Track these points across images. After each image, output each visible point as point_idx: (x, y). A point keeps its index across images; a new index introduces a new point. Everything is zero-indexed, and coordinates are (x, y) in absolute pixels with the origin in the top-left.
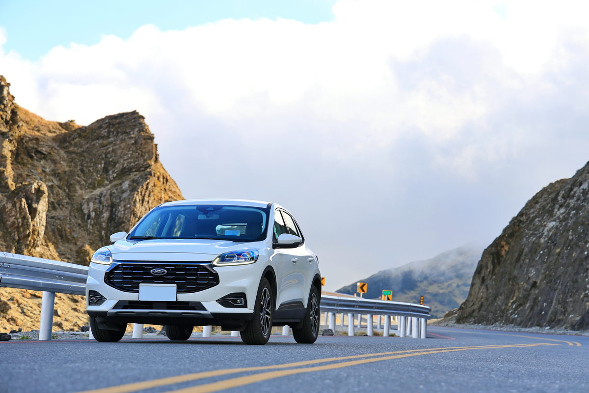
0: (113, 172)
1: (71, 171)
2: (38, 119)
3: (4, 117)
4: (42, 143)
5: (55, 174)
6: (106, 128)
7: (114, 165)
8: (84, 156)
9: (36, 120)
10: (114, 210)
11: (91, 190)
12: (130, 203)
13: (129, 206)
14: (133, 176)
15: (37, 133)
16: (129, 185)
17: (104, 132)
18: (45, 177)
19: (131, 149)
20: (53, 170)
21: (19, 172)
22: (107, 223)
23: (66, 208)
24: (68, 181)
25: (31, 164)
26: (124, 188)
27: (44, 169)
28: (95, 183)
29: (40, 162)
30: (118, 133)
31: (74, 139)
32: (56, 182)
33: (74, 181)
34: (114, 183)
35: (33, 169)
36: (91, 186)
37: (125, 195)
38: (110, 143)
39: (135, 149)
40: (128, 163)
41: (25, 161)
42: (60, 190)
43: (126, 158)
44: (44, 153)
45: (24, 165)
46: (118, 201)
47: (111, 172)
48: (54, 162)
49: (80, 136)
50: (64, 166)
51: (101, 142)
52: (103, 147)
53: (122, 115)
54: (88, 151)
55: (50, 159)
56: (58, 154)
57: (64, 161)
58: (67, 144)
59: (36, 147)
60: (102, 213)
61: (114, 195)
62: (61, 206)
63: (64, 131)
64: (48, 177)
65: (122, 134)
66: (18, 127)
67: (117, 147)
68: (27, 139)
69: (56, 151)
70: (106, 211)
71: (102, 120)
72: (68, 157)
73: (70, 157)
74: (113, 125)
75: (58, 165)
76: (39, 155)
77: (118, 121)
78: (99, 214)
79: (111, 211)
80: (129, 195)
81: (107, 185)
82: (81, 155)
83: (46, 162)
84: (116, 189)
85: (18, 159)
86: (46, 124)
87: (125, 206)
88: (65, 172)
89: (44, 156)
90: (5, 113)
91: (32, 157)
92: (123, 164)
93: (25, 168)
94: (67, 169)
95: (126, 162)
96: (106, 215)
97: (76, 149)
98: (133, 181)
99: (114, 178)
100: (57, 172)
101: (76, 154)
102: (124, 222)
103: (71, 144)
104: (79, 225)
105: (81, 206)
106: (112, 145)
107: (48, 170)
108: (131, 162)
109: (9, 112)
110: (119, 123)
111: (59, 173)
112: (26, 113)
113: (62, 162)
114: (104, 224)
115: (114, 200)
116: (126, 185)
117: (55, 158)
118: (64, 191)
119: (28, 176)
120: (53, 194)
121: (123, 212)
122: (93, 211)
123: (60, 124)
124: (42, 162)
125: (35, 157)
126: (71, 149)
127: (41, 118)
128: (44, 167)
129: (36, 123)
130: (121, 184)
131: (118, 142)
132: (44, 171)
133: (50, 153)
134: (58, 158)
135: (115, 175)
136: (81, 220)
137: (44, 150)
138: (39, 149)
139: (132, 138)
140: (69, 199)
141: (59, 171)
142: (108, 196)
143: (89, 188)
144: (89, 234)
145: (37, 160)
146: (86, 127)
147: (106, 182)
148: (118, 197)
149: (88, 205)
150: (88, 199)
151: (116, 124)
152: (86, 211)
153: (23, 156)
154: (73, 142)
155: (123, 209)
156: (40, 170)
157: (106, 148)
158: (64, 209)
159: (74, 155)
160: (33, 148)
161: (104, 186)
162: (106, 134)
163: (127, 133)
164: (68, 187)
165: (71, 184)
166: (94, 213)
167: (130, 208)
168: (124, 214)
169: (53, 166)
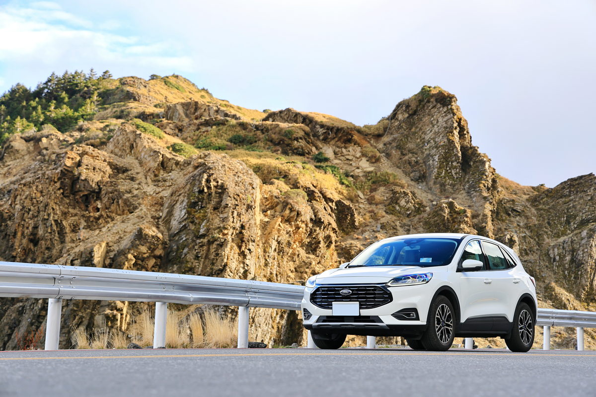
0: (574, 223)
1: (540, 224)
2: (516, 185)
3: (486, 185)
4: (517, 203)
5: (527, 227)
6: (568, 188)
7: (575, 218)
8: (550, 212)
9: (514, 186)
10: (575, 253)
11: (556, 239)
12: (587, 248)
13: (586, 250)
14: (590, 226)
15: (514, 196)
16: (587, 233)
17: (566, 192)
18: (520, 229)
19: (588, 204)
20: (526, 224)
21: (500, 227)
22: (570, 265)
23: (536, 253)
24: (537, 232)
25: (508, 220)
26: (583, 236)
27: (518, 224)
28: (559, 233)
29: (516, 218)
30: (577, 192)
31: (542, 198)
32: (528, 233)
33: (542, 232)
34: (575, 232)
35: (510, 224)
36: (556, 235)
37: (583, 242)
38: (571, 200)
39: (591, 204)
40: (586, 215)
41: (504, 218)
42: (531, 240)
43: (584, 212)
44: (519, 211)
45: (503, 221)
46: (578, 246)
47: (572, 224)
48: (527, 218)
49: (547, 196)
50: (534, 221)
51: (563, 200)
52: (565, 204)
53: (581, 177)
54: (554, 207)
55: (524, 215)
56: (530, 211)
57: (535, 216)
58: (537, 203)
59: (512, 206)
60: (565, 256)
61: (575, 242)
62: (532, 252)
63: (536, 193)
64: (521, 229)
65: (581, 192)
66: (498, 192)
67: (576, 203)
68: (506, 200)
69: (528, 209)
70: (568, 255)
71: (565, 182)
72: (537, 213)
73: (539, 213)
74: (574, 186)
75: (530, 220)
76: (515, 213)
77: (577, 182)
78: (562, 257)
79: (573, 255)
80: (587, 242)
81: (569, 234)
82: (548, 211)
83: (520, 218)
84: (577, 237)
85: (498, 217)
86: (522, 188)
87: (583, 250)
88: (535, 225)
89: (519, 214)
90: (487, 182)
91: (509, 215)
92: (582, 217)
93: (504, 224)
94: (537, 223)
95: (584, 215)
96: (568, 258)
97: (544, 207)
98: (590, 230)
99: (575, 228)
100: (529, 225)
101: (544, 210)
102: (583, 264)
103: (540, 203)
104: (547, 266)
105: (548, 251)
106: (572, 202)
107: (521, 224)
108: (589, 215)
109: (490, 181)
110: (578, 184)
111: (530, 226)
112: (506, 181)
113: (533, 218)
114: (566, 265)
115: (575, 246)
116: (584, 233)
117: (527, 214)
118: (535, 240)
119: (506, 229)
120: (526, 243)
121: (581, 255)
122: (557, 255)
123: (533, 188)
124: (518, 218)
125: (512, 215)
126: (540, 207)
127: (518, 184)
128: (519, 222)
129: (514, 188)
130: (580, 233)
131: (577, 199)
132: (518, 225)
133: (523, 211)
134: (529, 214)
135: (576, 226)
136: (548, 263)
137: (519, 208)
138: (515, 208)
139: (589, 195)
140: (539, 246)
141: (531, 224)
142: (569, 243)
143: (554, 237)
144: (554, 274)
145: (513, 217)
146: (552, 189)
147: (569, 232)
148: (578, 243)
149: (553, 250)
150: (554, 246)
151: (576, 185)
152: (552, 256)
153: (502, 214)
154: (542, 202)
155: (581, 253)
156: (515, 225)
157: (567, 204)
158: (535, 254)
159: (542, 212)
160: (510, 208)
161: (567, 235)
162: (568, 193)
163: (585, 191)
164: (538, 237)
165: (540, 235)
166: (558, 257)
167: (587, 252)
168: (583, 257)
169: (525, 221)
